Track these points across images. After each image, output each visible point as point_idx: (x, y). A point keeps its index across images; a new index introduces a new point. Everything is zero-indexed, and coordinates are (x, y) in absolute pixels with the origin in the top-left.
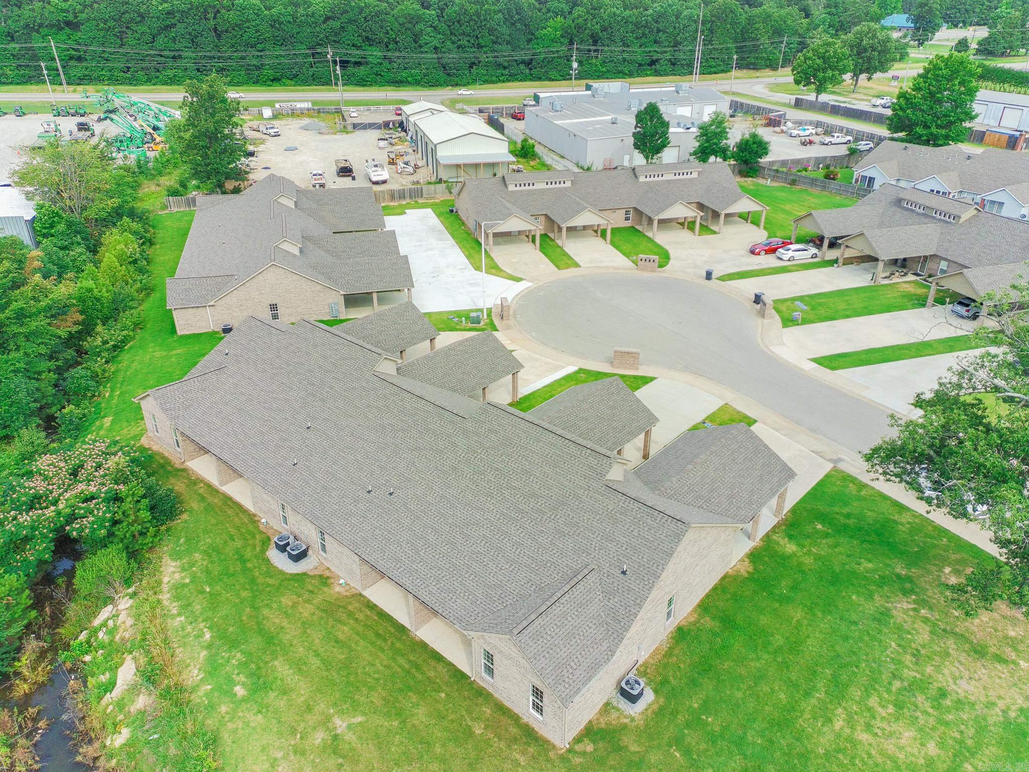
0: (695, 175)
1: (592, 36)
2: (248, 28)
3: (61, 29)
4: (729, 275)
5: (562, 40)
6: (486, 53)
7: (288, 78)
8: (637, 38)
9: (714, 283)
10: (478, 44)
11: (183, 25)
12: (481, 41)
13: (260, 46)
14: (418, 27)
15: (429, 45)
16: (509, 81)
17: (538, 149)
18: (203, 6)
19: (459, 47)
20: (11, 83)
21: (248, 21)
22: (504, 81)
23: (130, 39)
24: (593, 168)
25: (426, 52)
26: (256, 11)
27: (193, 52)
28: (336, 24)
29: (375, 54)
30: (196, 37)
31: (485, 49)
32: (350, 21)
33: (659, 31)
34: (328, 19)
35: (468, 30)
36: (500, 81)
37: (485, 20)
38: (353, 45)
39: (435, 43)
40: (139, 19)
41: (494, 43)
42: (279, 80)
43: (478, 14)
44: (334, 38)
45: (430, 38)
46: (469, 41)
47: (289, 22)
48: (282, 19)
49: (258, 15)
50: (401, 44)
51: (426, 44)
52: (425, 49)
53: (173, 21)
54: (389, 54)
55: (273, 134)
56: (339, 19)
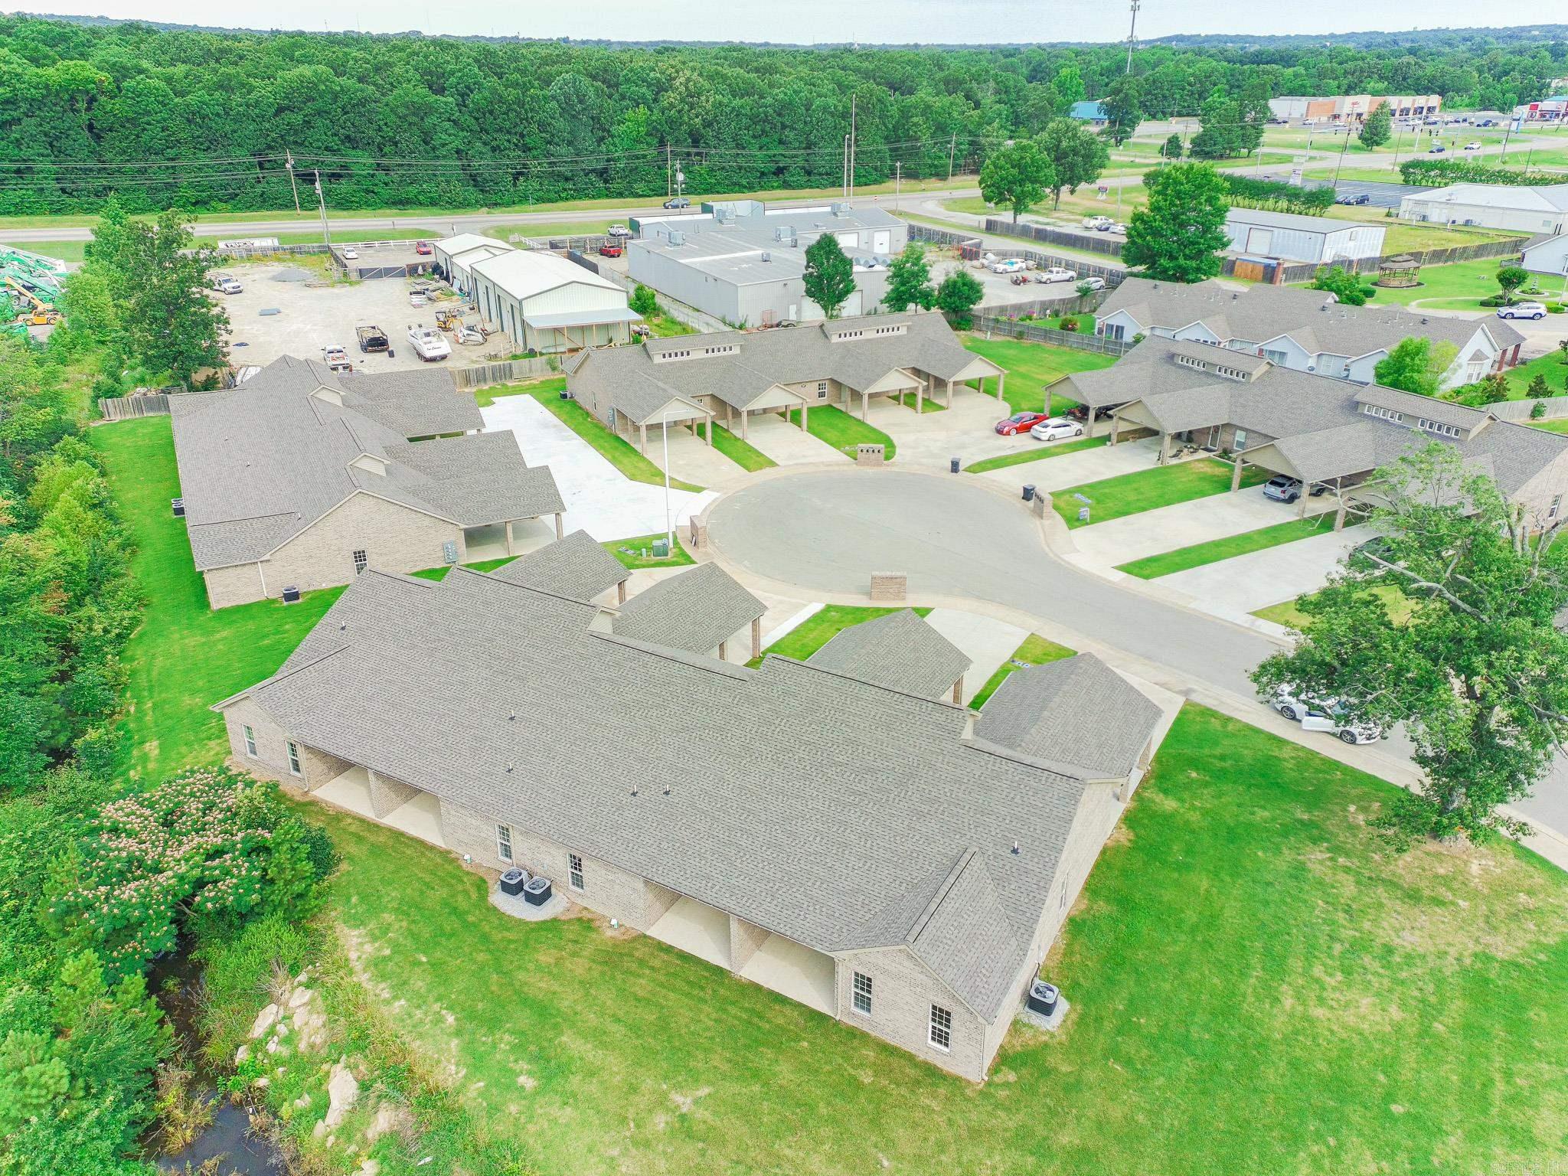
0: (903, 331)
1: (691, 134)
2: (149, 124)
4: (979, 464)
5: (649, 139)
6: (535, 158)
7: (221, 200)
8: (754, 137)
9: (962, 475)
10: (524, 145)
11: (33, 121)
12: (527, 139)
13: (171, 153)
14: (429, 121)
15: (447, 147)
16: (574, 198)
17: (659, 300)
18: (67, 91)
19: (494, 150)
21: (148, 113)
22: (567, 199)
24: (749, 325)
25: (444, 157)
26: (160, 98)
27: (54, 163)
28: (297, 118)
29: (362, 161)
30: (57, 138)
31: (534, 153)
32: (319, 113)
33: (784, 127)
34: (280, 110)
35: (507, 124)
36: (561, 199)
37: (532, 110)
38: (327, 149)
39: (457, 144)
41: (550, 143)
42: (206, 203)
43: (520, 102)
44: (295, 139)
45: (449, 138)
46: (509, 141)
47: (218, 115)
48: (206, 111)
49: (164, 105)
50: (403, 146)
51: (444, 145)
52: (441, 153)
53: (15, 114)
54: (385, 161)
55: (232, 290)
56: (301, 109)
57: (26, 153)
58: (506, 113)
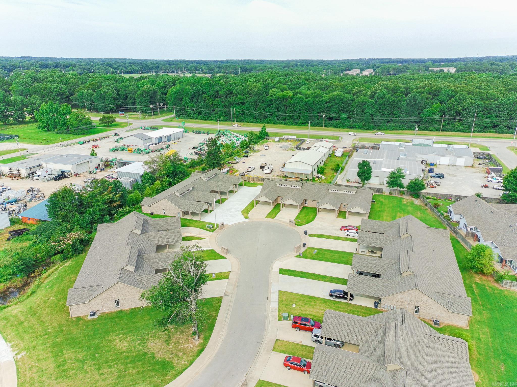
0: (354, 193)
1: (456, 112)
2: (297, 105)
3: (239, 105)
5: (438, 113)
8: (484, 114)
9: (307, 236)
10: (392, 114)
12: (394, 112)
13: (299, 112)
14: (365, 106)
16: (406, 129)
18: (283, 98)
19: (382, 115)
20: (222, 121)
21: (297, 103)
22: (403, 130)
23: (258, 109)
24: (350, 181)
25: (366, 116)
26: (301, 99)
28: (329, 105)
29: (344, 116)
30: (279, 108)
31: (396, 116)
32: (336, 104)
34: (327, 103)
36: (401, 129)
37: (397, 104)
38: (336, 112)
39: (372, 112)
40: (262, 102)
43: (394, 101)
44: (328, 110)
45: (369, 111)
46: (388, 112)
47: (312, 104)
48: (310, 102)
49: (301, 101)
50: (355, 113)
51: (367, 113)
52: (366, 115)
53: (272, 102)
56: (332, 102)
57: (272, 111)
58: (388, 105)
